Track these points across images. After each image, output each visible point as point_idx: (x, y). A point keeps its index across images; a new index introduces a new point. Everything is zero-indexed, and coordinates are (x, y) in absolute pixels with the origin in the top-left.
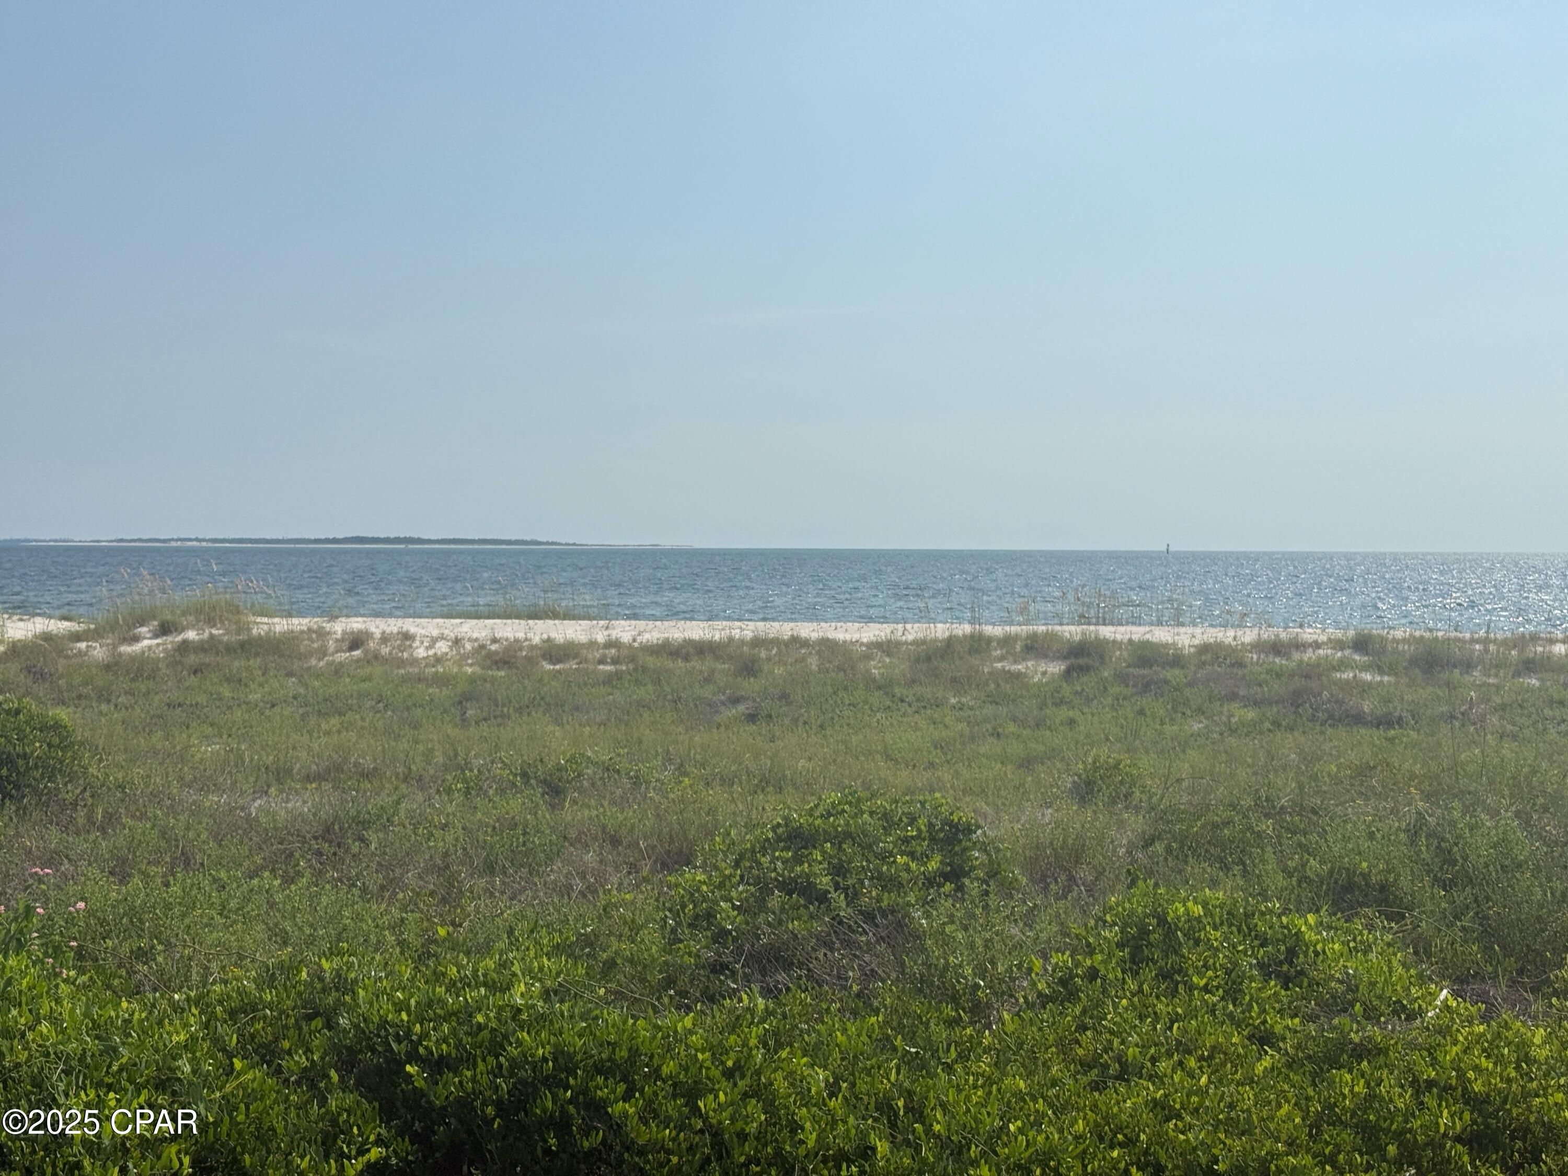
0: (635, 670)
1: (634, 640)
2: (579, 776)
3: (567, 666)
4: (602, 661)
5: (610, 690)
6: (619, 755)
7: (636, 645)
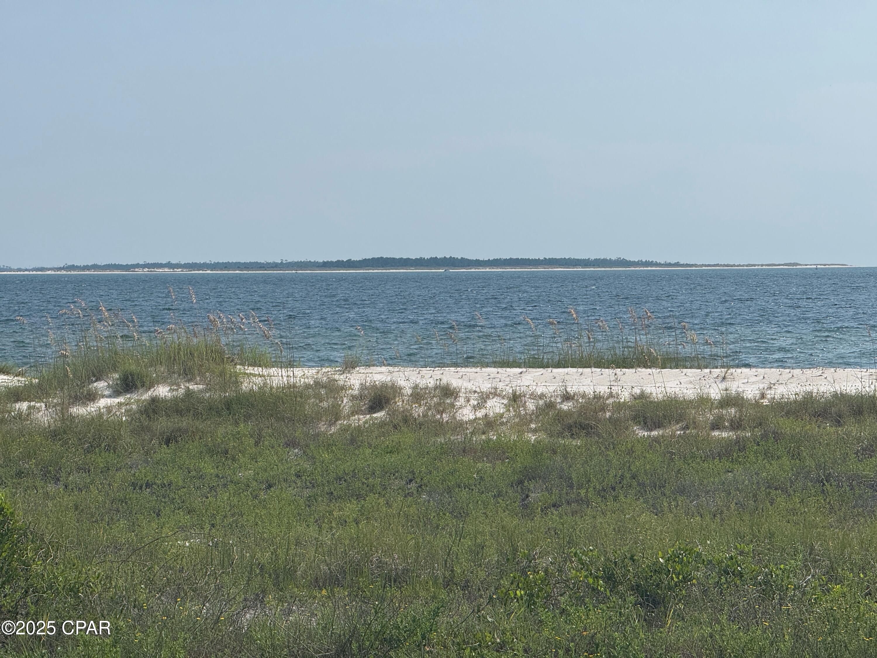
0: (764, 436)
1: (763, 396)
2: (685, 580)
3: (668, 431)
4: (716, 426)
5: (728, 464)
6: (741, 553)
7: (765, 402)
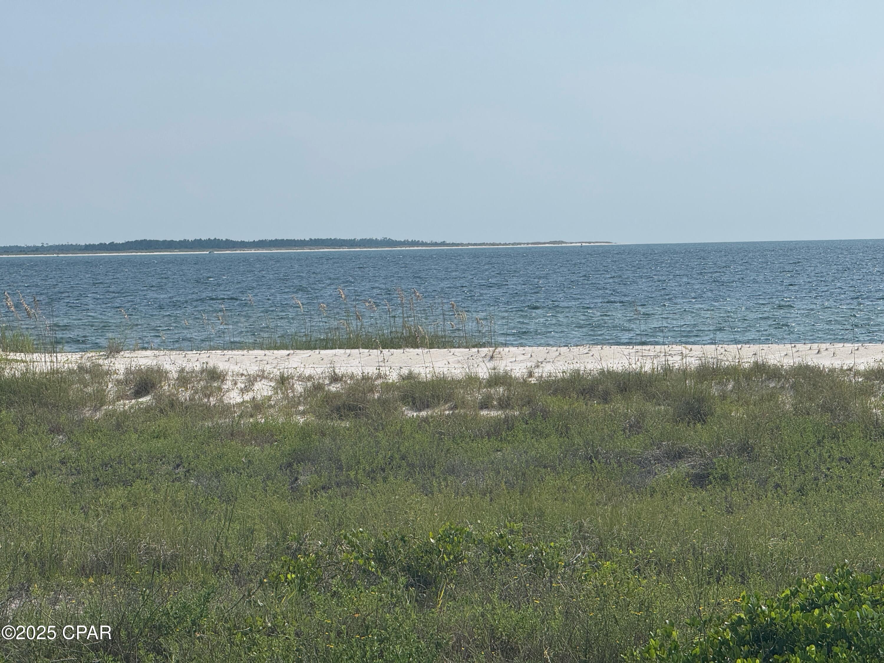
0: (533, 415)
1: (531, 375)
2: (456, 559)
3: (438, 411)
4: (485, 405)
5: (497, 444)
6: (512, 532)
7: (533, 381)
